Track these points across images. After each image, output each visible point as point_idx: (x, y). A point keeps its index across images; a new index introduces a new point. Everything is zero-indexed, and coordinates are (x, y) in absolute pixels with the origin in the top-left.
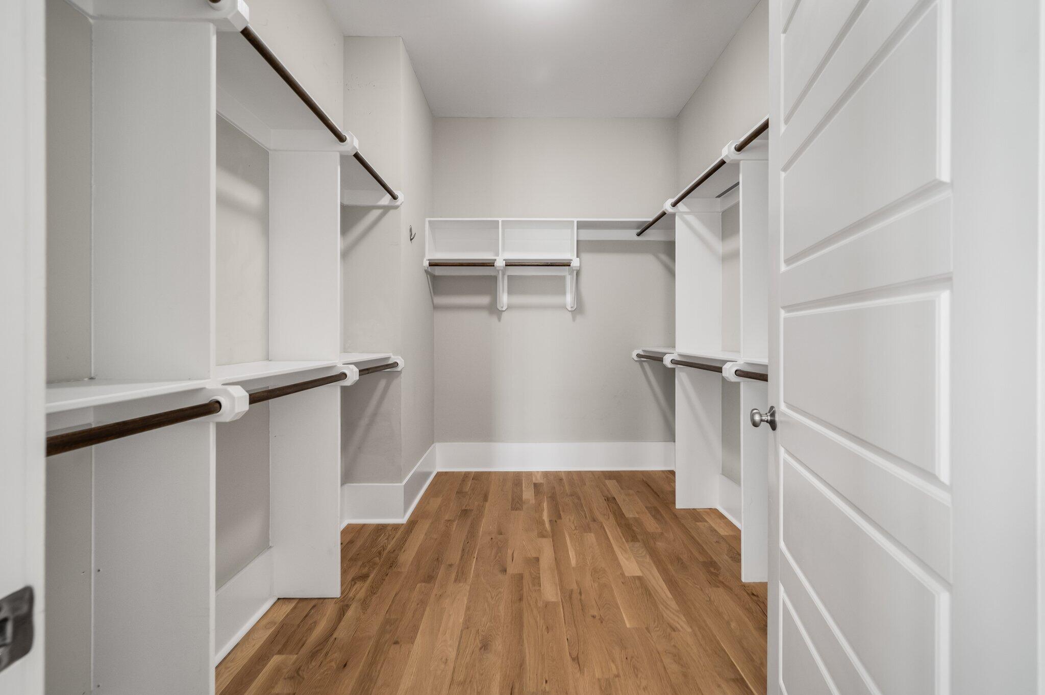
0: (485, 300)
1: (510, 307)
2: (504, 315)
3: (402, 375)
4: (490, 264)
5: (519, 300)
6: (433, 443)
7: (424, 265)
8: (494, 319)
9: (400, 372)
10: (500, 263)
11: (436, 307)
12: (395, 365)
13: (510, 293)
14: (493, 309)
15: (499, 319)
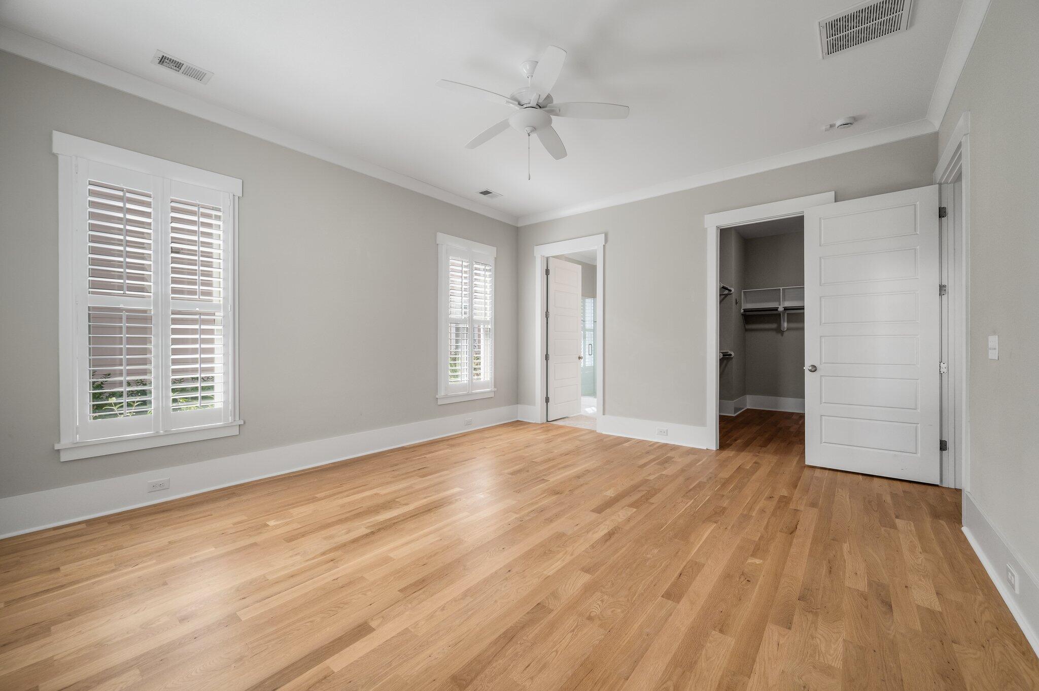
0: (774, 326)
1: (788, 329)
2: (786, 334)
3: (733, 359)
4: (776, 309)
5: (793, 325)
6: (745, 394)
7: (741, 312)
8: (779, 335)
9: (732, 358)
10: (781, 309)
11: (746, 330)
12: (731, 355)
13: (788, 322)
14: (779, 331)
15: (782, 335)
